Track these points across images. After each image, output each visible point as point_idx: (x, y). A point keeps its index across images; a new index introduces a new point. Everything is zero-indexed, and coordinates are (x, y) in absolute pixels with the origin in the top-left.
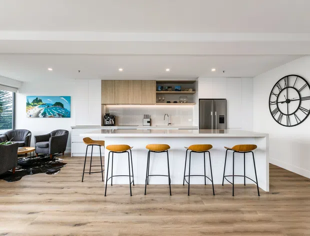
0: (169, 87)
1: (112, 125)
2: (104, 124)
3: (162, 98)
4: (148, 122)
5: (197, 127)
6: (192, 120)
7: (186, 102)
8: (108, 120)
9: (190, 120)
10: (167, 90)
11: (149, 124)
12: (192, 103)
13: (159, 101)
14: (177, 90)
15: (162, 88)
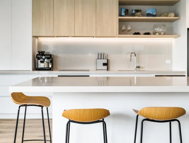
0: (137, 11)
1: (50, 69)
2: (36, 68)
3: (126, 27)
4: (104, 64)
5: (184, 72)
6: (172, 62)
7: (165, 34)
8: (42, 62)
9: (168, 62)
10: (133, 15)
11: (106, 67)
12: (172, 34)
13: (122, 32)
14: (149, 15)
15: (127, 12)
